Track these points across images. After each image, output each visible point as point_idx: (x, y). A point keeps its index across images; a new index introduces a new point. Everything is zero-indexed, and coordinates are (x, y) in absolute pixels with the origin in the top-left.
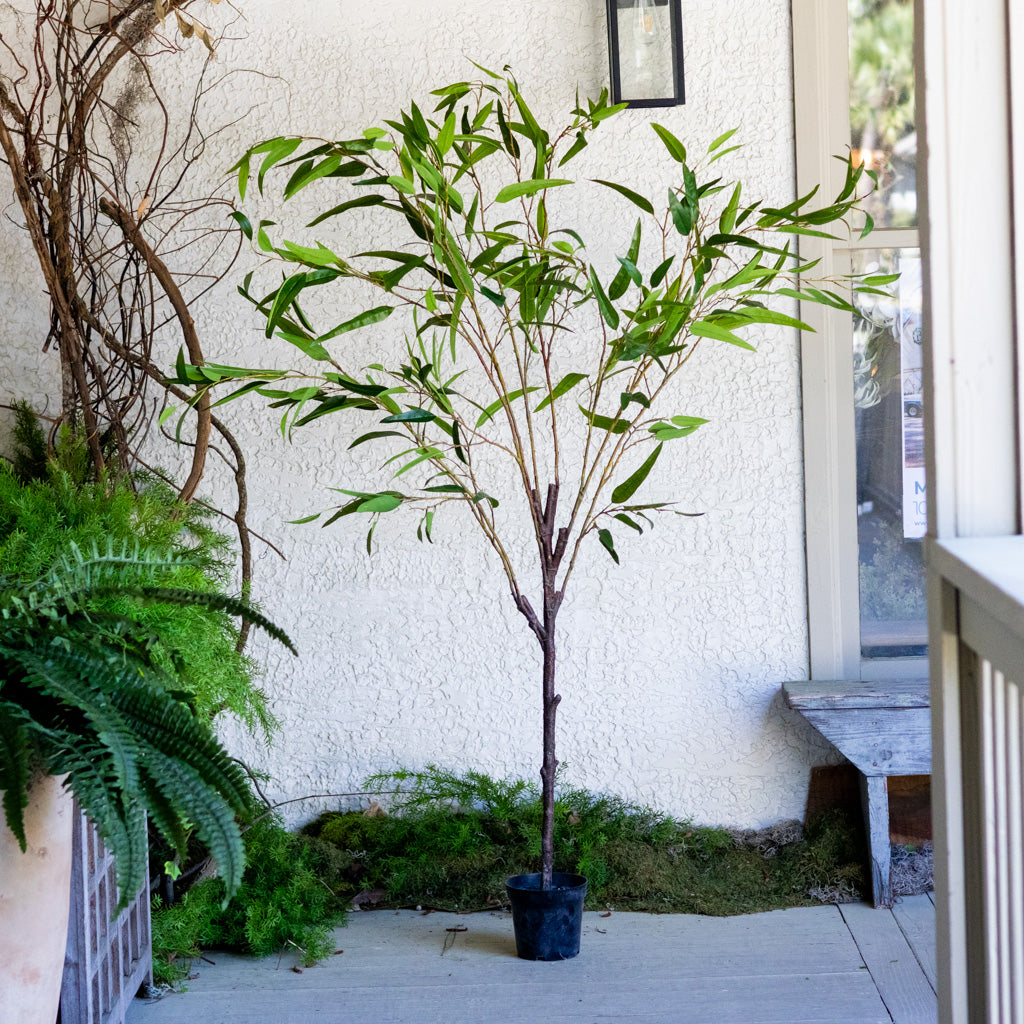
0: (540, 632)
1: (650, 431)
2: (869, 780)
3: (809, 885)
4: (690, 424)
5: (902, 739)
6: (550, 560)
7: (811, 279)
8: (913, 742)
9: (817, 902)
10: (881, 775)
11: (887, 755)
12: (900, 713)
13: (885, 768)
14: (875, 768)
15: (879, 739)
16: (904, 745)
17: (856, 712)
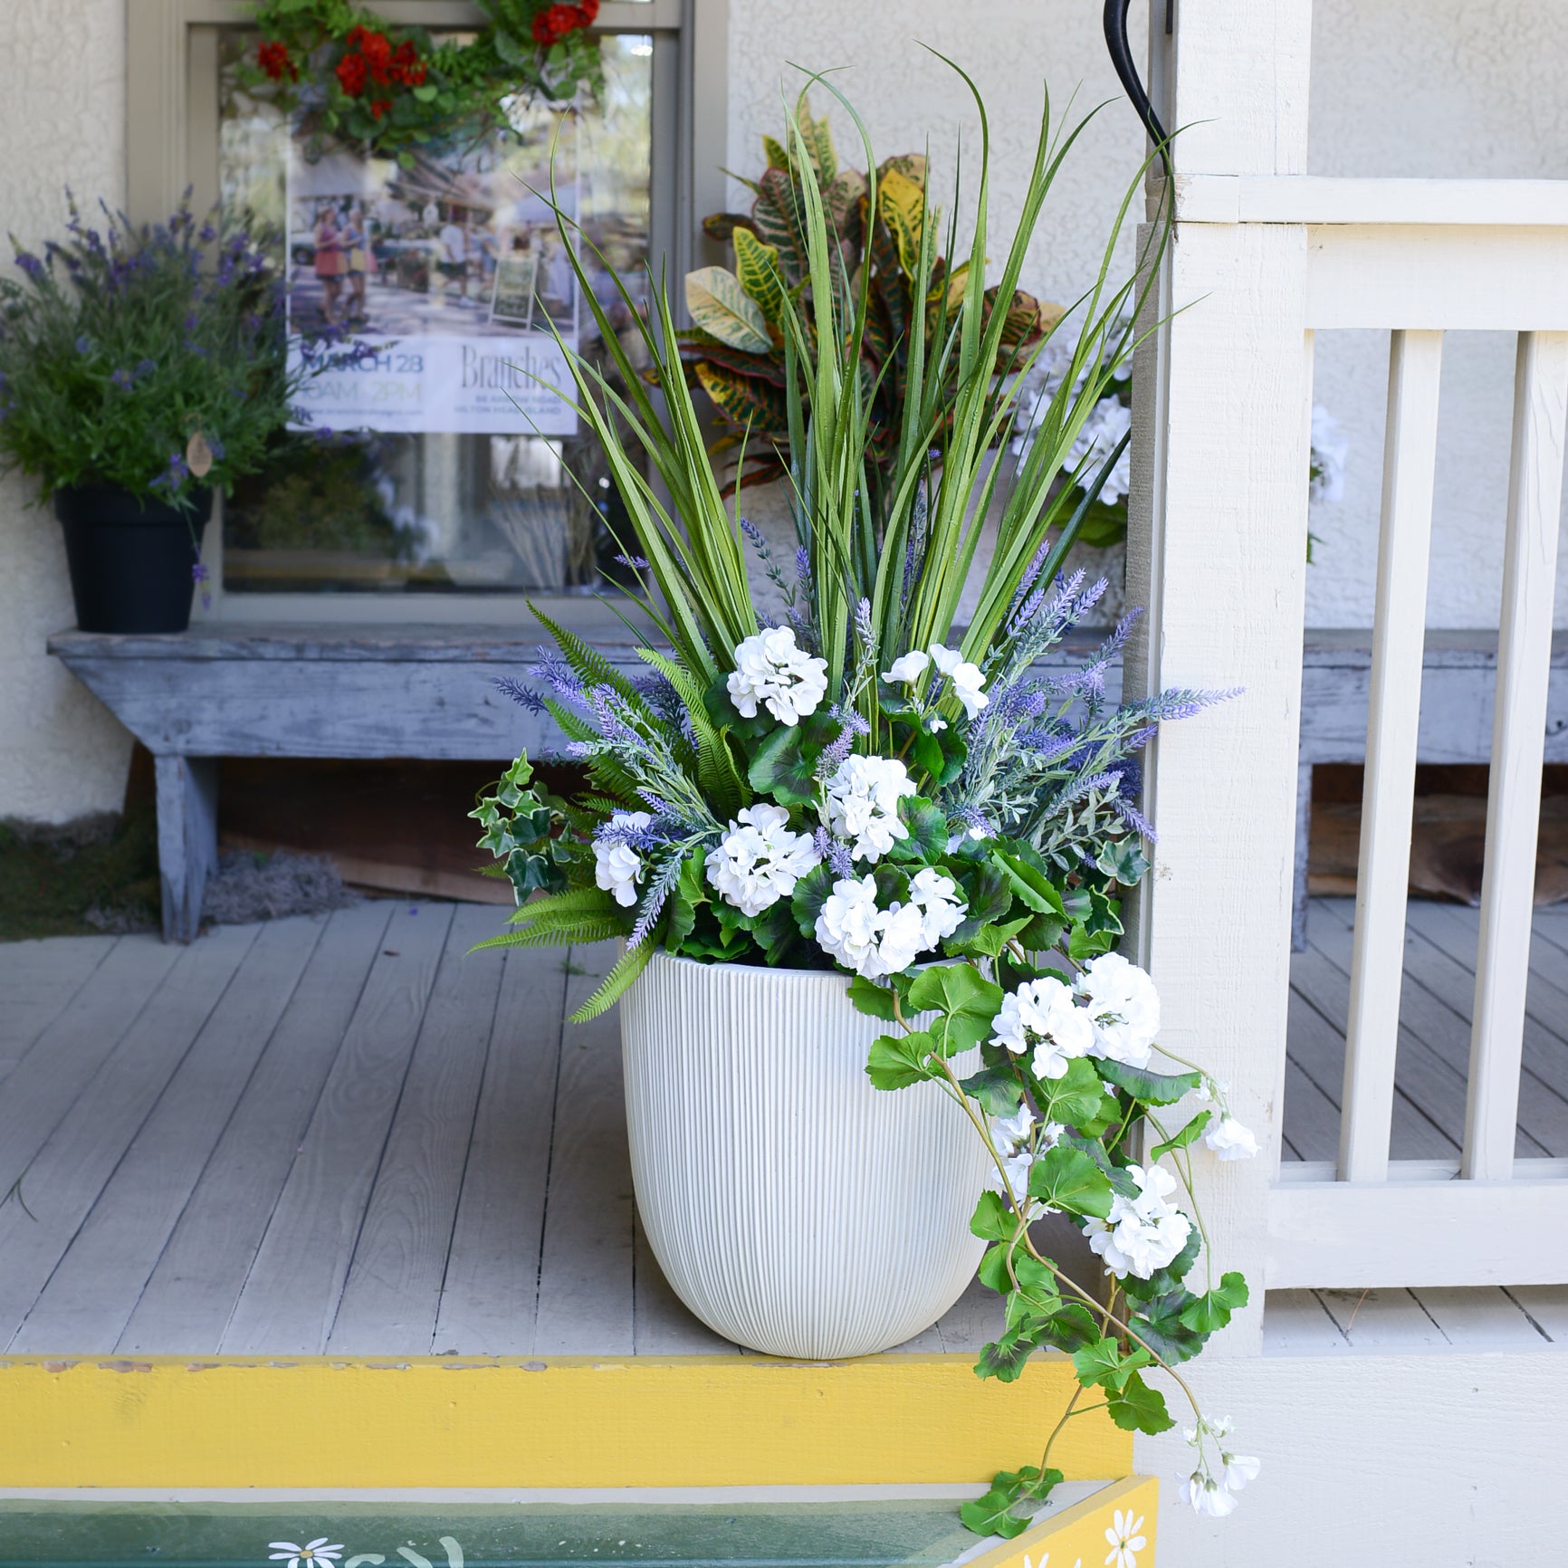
2: (159, 763)
3: (86, 906)
5: (205, 704)
8: (221, 708)
9: (93, 930)
10: (174, 754)
11: (183, 726)
12: (203, 667)
13: (180, 744)
14: (166, 744)
15: (173, 703)
16: (209, 712)
17: (141, 663)
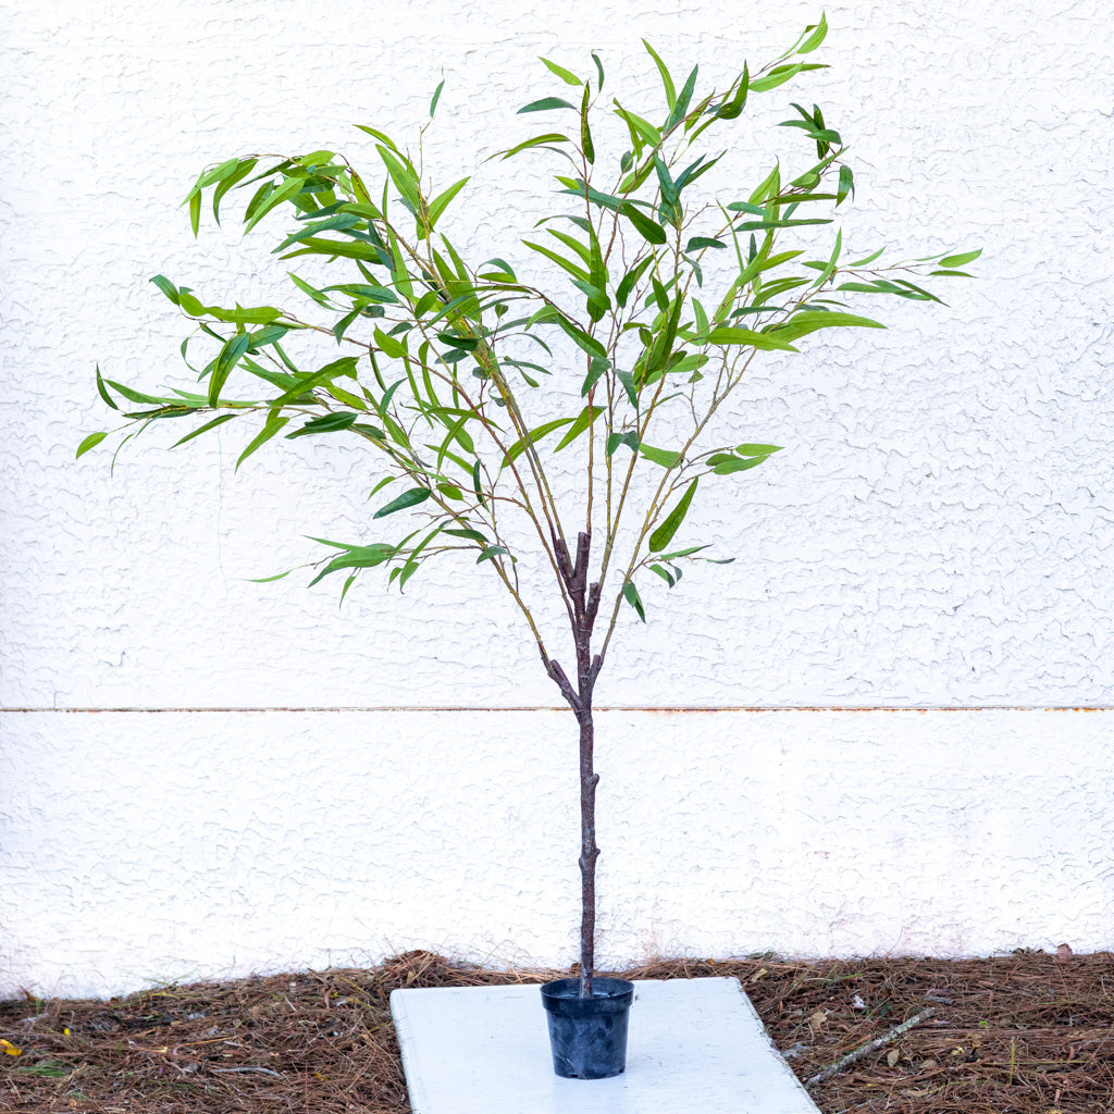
0: (575, 701)
1: (709, 463)
4: (757, 454)
6: (583, 622)
7: (878, 270)
